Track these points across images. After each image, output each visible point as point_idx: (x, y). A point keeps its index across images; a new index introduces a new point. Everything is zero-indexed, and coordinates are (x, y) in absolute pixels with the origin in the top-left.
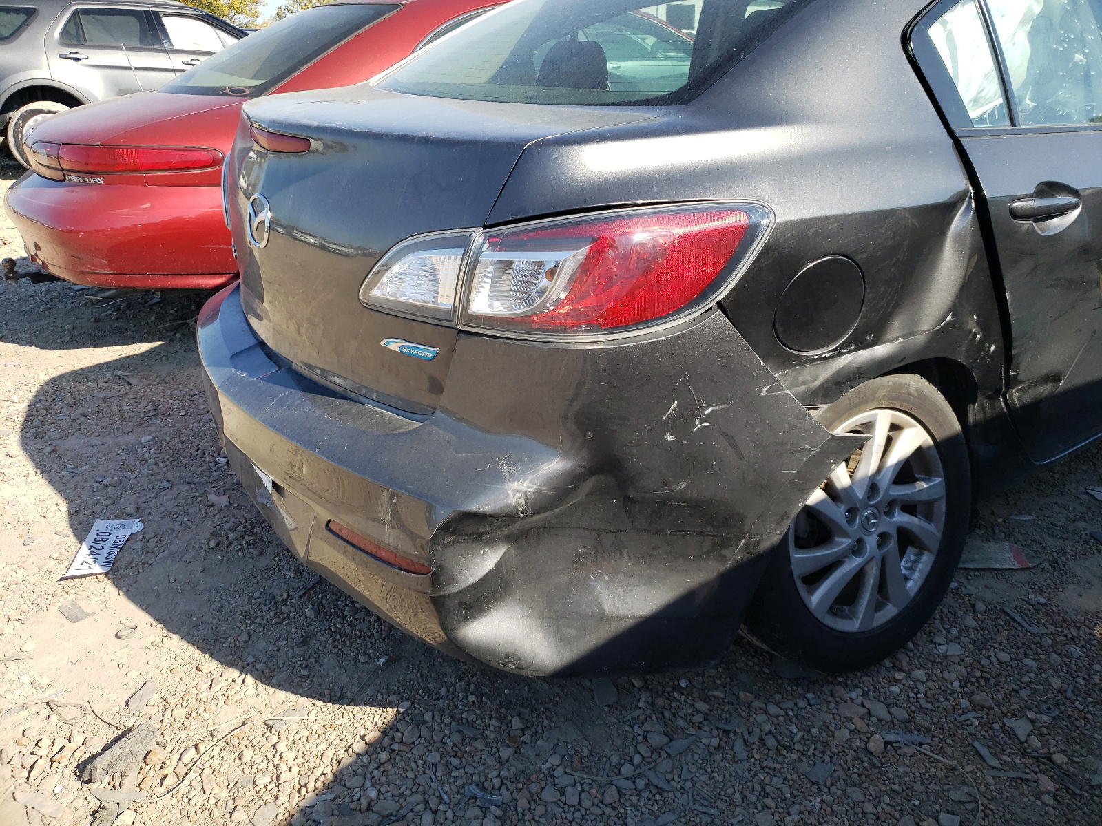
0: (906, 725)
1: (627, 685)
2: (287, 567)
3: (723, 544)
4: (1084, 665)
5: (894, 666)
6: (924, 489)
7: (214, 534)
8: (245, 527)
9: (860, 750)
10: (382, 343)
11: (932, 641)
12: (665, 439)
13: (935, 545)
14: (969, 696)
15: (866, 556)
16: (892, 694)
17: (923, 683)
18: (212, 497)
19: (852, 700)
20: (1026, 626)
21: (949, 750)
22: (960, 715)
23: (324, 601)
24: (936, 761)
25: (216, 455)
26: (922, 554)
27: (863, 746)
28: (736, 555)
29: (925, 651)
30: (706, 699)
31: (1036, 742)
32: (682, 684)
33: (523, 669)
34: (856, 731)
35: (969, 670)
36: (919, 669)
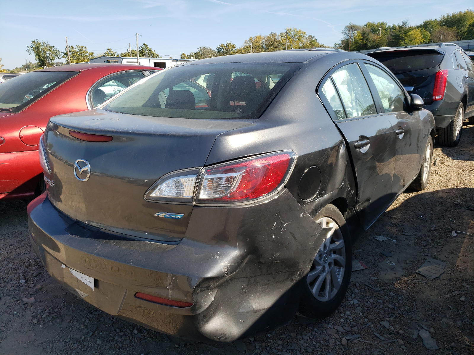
0: (351, 332)
1: (248, 341)
2: (78, 324)
3: (292, 274)
4: (396, 298)
5: (339, 312)
6: (339, 244)
7: (34, 317)
8: (49, 310)
9: (339, 345)
10: (155, 215)
11: (347, 300)
12: (272, 237)
13: (344, 264)
14: (366, 317)
15: (327, 272)
16: (342, 322)
17: (350, 316)
18: (25, 300)
19: (330, 327)
20: (374, 288)
21: (367, 338)
22: (366, 324)
23: (103, 336)
24: (365, 343)
25: (18, 279)
26: (340, 268)
27: (340, 343)
28: (296, 278)
29: (347, 304)
30: (280, 339)
31: (392, 328)
32: (269, 336)
33: (227, 339)
34: (335, 339)
35: (363, 308)
36: (347, 311)
